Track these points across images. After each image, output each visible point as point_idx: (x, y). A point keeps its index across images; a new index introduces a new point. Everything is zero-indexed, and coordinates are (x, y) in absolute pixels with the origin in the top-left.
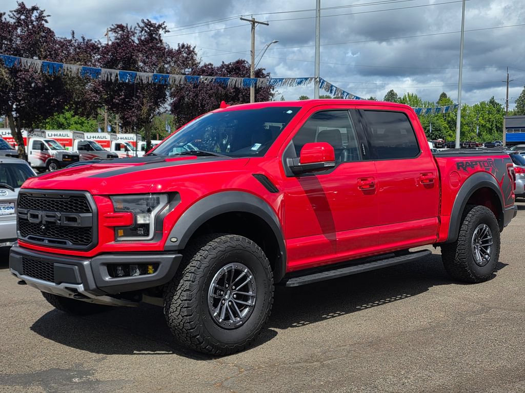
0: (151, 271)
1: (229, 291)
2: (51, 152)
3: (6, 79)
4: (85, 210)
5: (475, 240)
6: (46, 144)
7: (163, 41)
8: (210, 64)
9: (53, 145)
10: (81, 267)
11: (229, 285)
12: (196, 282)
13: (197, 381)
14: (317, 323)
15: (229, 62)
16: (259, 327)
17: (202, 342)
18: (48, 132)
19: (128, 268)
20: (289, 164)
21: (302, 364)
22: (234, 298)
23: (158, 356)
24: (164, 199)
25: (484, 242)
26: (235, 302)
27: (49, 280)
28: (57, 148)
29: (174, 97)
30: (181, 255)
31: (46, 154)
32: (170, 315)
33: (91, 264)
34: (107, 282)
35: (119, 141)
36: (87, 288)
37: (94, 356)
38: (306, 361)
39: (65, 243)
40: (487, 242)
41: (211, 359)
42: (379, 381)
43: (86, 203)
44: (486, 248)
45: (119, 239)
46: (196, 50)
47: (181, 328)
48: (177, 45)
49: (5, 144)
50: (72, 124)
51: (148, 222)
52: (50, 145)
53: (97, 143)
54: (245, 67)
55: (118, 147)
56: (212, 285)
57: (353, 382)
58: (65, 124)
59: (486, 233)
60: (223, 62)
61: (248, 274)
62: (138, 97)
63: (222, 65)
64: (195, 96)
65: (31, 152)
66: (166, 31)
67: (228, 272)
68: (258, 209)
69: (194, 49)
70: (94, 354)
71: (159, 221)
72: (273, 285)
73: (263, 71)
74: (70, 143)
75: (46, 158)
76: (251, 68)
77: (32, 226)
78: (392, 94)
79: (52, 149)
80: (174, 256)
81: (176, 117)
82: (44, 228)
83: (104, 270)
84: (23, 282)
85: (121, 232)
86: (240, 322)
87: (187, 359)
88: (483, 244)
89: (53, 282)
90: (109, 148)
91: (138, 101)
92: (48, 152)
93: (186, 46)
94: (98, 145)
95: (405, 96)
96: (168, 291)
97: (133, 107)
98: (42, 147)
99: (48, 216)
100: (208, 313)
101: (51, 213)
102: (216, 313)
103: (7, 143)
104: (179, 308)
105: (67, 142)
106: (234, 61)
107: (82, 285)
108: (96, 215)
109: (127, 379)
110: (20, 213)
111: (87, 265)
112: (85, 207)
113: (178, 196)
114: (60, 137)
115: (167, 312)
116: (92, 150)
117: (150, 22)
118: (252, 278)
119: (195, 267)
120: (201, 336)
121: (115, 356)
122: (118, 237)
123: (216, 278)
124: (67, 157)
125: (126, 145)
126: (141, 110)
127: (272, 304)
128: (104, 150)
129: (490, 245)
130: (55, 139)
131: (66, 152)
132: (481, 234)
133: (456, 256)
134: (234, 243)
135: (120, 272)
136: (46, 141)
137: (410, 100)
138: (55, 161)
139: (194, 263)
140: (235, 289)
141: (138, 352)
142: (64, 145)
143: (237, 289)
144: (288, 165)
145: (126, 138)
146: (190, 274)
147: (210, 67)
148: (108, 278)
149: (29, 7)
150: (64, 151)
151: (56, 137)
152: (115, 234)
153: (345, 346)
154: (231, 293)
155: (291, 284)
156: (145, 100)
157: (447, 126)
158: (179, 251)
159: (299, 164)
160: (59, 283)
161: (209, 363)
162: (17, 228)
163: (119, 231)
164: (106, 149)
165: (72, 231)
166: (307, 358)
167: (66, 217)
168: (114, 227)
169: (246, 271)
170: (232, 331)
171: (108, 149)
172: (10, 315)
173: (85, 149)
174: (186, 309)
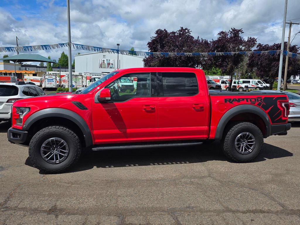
8: (267, 45)
48: (247, 38)
62: (226, 62)
66: (242, 33)
117: (235, 29)
149: (184, 28)
171: (218, 83)
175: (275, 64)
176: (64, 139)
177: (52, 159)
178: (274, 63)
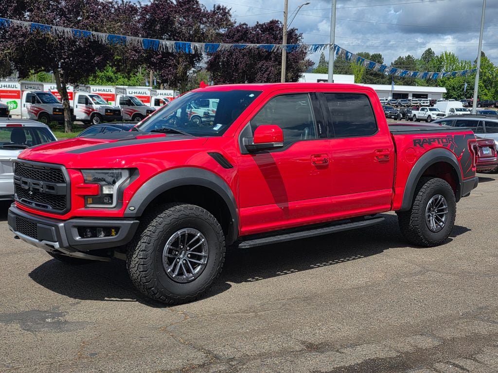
0: (113, 234)
1: (184, 252)
2: (95, 106)
3: (52, 38)
4: (61, 180)
5: (429, 209)
6: (91, 99)
7: (199, 3)
8: (245, 24)
9: (97, 100)
10: (57, 228)
11: (183, 246)
12: (151, 244)
13: (147, 325)
14: (269, 279)
15: (263, 23)
16: (210, 282)
17: (157, 293)
18: (93, 88)
19: (95, 231)
20: (245, 142)
21: (240, 314)
22: (188, 257)
23: (123, 303)
24: (125, 174)
25: (439, 211)
26: (189, 261)
27: (34, 237)
28: (101, 103)
29: (211, 56)
30: (138, 221)
31: (90, 108)
32: (131, 270)
33: (64, 226)
34: (77, 241)
35: (159, 97)
36: (61, 245)
37: (72, 300)
38: (244, 312)
39: (47, 207)
40: (443, 210)
41: (165, 307)
42: (295, 331)
43: (62, 175)
44: (442, 216)
45: (88, 206)
46: (231, 12)
47: (139, 281)
48: (213, 6)
49: (53, 98)
50: (120, 78)
51: (112, 192)
52: (93, 100)
53: (137, 98)
54: (278, 27)
55: (157, 102)
56: (167, 246)
57: (274, 331)
58: (114, 78)
59: (442, 203)
60: (258, 23)
61: (201, 238)
63: (257, 25)
64: (230, 55)
65: (77, 106)
67: (181, 236)
68: (211, 183)
69: (229, 11)
70: (72, 299)
71: (120, 192)
72: (225, 247)
73: (296, 31)
74: (112, 98)
75: (90, 112)
76: (284, 29)
77: (24, 191)
78: (429, 52)
79: (96, 104)
80: (132, 222)
81: (212, 75)
82: (31, 193)
83: (75, 231)
84: (17, 237)
85: (90, 200)
86: (192, 277)
87: (146, 306)
88: (437, 212)
89: (37, 239)
90: (149, 104)
91: (174, 60)
92: (92, 106)
93: (221, 7)
94: (139, 100)
95: (443, 55)
96: (129, 251)
97: (170, 65)
98: (87, 102)
99: (34, 184)
100: (162, 269)
101: (36, 182)
102: (170, 270)
103: (55, 97)
104: (137, 265)
105: (110, 97)
106: (269, 22)
107: (57, 243)
108: (69, 186)
109: (90, 321)
110: (16, 179)
111: (62, 226)
112: (61, 178)
113: (137, 171)
114: (104, 93)
115: (129, 267)
116: (133, 105)
118: (204, 241)
119: (150, 231)
120: (156, 288)
121: (88, 301)
122: (87, 204)
123: (171, 240)
124: (109, 111)
125: (164, 100)
126: (177, 69)
127: (223, 263)
128: (144, 105)
129: (445, 214)
130: (99, 94)
131: (109, 107)
132: (436, 203)
133: (410, 223)
134: (188, 212)
135: (89, 234)
136: (91, 96)
137: (447, 59)
138: (98, 115)
139: (150, 228)
140: (189, 250)
141: (108, 299)
142: (107, 100)
143: (191, 250)
144: (244, 144)
145: (165, 94)
146: (147, 237)
147: (244, 27)
148: (78, 238)
150: (107, 105)
151: (100, 92)
152: (85, 202)
153: (284, 300)
154: (185, 253)
155: (243, 246)
156: (181, 60)
157: (483, 85)
158: (136, 218)
159: (253, 143)
160: (41, 240)
161: (162, 310)
162: (15, 191)
163: (88, 199)
164: (146, 104)
165: (52, 197)
166: (246, 309)
167: (47, 186)
168: (85, 196)
169: (198, 235)
170: (184, 284)
172: (16, 262)
173: (127, 104)
174: (141, 266)
175: (262, 65)
176: (200, 231)
177: (181, 273)
178: (261, 63)
